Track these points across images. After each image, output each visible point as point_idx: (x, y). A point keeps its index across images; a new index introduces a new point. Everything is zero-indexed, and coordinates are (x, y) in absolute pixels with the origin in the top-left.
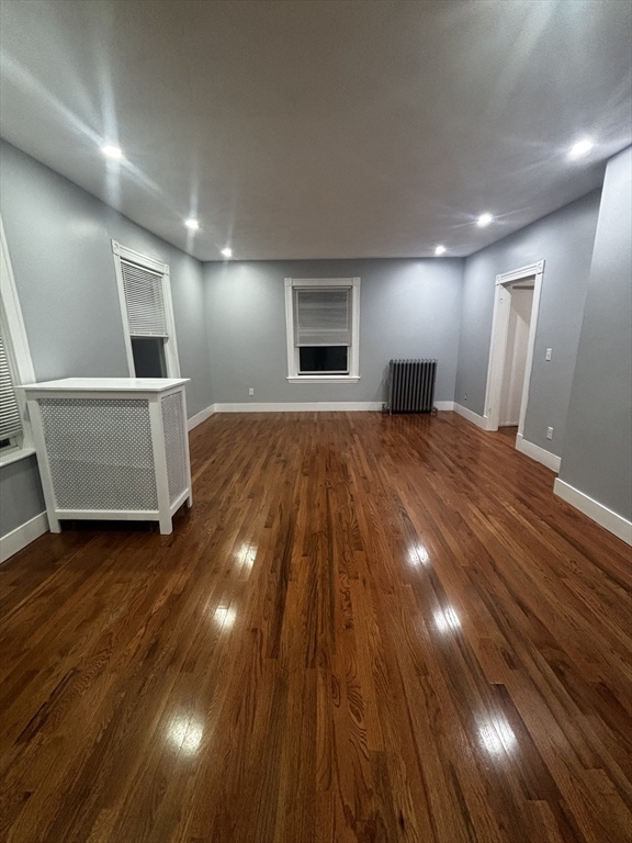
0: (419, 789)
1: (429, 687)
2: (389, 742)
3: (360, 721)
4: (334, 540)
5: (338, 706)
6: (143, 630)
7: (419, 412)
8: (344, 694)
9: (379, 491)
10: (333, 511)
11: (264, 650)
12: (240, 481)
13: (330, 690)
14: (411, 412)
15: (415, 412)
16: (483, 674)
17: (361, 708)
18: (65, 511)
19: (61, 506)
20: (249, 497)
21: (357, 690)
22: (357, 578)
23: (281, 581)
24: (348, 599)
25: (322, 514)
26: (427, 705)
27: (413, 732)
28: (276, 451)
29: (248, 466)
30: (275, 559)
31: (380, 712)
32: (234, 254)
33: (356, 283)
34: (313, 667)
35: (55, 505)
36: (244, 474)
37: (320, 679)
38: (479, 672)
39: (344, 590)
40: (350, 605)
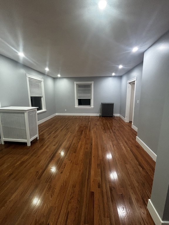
0: (57, 217)
1: (74, 191)
2: (56, 204)
3: (51, 198)
4: (70, 150)
5: (48, 193)
6: (10, 170)
7: (109, 117)
8: (51, 190)
9: (88, 138)
10: (73, 142)
11: (37, 177)
12: (53, 133)
13: (48, 189)
14: (107, 117)
15: (108, 117)
16: (90, 188)
17: (53, 195)
18: (5, 139)
19: (5, 138)
20: (54, 138)
21: (55, 190)
22: (70, 160)
23: (50, 160)
24: (65, 165)
25: (70, 143)
26: (71, 195)
27: (63, 202)
28: (67, 126)
29: (58, 130)
30: (52, 154)
31: (57, 196)
32: (61, 76)
33: (92, 83)
34: (47, 182)
35: (3, 137)
36: (56, 132)
37: (47, 186)
38: (89, 188)
39: (65, 163)
40: (64, 168)
